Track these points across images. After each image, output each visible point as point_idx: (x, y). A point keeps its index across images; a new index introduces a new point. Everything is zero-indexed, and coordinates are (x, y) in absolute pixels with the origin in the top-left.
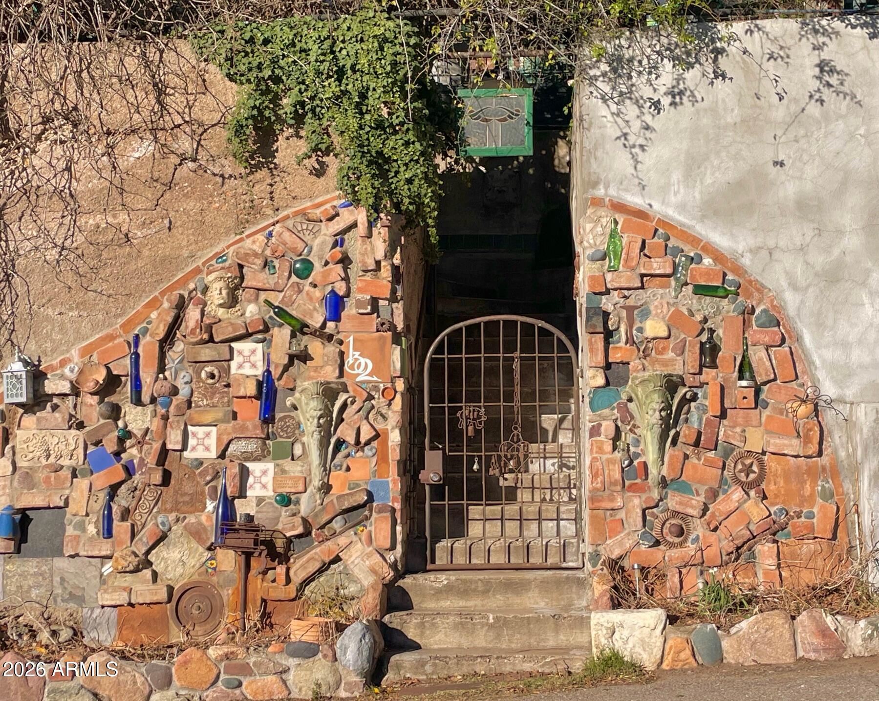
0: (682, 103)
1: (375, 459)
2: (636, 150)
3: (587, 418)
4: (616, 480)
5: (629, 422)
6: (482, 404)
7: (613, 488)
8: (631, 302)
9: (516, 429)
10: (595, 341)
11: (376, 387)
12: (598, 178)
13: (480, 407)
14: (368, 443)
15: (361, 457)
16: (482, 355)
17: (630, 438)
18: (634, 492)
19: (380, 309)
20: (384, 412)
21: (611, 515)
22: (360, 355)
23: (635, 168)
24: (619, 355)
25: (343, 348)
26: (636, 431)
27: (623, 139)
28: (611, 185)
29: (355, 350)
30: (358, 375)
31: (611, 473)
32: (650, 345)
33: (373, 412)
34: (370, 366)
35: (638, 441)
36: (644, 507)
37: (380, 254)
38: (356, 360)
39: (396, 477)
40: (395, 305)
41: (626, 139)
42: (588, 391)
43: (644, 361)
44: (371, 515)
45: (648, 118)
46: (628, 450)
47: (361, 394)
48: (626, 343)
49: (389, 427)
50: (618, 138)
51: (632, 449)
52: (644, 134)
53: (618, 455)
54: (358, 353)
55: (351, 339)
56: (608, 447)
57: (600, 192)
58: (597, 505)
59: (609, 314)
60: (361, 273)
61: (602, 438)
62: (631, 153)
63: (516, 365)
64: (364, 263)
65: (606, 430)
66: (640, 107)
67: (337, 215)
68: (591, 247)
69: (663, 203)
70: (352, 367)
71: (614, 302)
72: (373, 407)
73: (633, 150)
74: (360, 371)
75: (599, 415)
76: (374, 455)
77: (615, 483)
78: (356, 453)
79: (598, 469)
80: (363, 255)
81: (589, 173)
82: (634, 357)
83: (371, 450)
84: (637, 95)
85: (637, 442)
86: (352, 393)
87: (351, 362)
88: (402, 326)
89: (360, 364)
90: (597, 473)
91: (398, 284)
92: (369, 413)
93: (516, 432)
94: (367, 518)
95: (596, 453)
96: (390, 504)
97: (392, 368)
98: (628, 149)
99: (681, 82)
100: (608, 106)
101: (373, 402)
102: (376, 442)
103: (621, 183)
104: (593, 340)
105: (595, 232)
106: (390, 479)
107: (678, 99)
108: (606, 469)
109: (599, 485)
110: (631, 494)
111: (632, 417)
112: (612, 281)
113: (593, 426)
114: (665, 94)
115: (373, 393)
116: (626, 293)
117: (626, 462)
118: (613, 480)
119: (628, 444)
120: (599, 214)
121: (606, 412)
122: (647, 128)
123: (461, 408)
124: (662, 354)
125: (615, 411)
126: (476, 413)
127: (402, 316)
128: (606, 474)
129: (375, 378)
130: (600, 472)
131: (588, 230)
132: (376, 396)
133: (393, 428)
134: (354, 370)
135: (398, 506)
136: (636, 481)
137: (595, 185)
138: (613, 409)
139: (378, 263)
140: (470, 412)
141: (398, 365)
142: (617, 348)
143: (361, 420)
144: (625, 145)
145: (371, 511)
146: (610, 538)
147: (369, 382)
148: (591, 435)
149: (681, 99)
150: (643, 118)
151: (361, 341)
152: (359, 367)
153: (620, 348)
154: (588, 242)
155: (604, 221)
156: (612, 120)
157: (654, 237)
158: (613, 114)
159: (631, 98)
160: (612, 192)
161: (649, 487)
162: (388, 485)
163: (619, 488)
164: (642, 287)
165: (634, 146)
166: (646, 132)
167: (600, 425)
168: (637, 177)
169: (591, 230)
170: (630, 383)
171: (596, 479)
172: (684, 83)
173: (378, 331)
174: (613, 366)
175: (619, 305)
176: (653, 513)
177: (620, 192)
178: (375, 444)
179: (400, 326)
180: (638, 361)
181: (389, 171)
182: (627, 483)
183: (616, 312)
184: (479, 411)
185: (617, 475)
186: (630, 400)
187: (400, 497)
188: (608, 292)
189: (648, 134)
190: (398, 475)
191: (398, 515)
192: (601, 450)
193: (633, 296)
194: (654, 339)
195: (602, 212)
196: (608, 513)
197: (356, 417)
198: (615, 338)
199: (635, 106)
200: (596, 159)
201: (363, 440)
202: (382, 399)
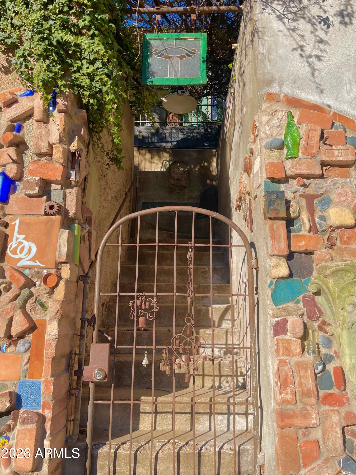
0: (351, 23)
1: (26, 356)
2: (313, 60)
3: (271, 312)
4: (309, 390)
5: (318, 318)
6: (154, 294)
7: (306, 400)
8: (310, 191)
9: (189, 321)
10: (277, 228)
11: (39, 273)
12: (272, 77)
13: (152, 297)
14: (21, 336)
15: (12, 352)
16: (156, 244)
17: (320, 336)
18: (330, 405)
19: (53, 193)
20: (44, 300)
21: (304, 435)
22: (24, 239)
23: (313, 75)
24: (303, 243)
25: (7, 231)
26: (327, 329)
27: (299, 50)
28: (286, 84)
29: (20, 233)
30: (21, 259)
31: (303, 381)
32: (334, 235)
33: (31, 301)
34: (34, 249)
35: (330, 341)
36: (344, 424)
37: (54, 137)
38: (20, 243)
39: (49, 378)
40: (68, 191)
41: (302, 50)
42: (269, 282)
43: (330, 251)
44: (15, 425)
45: (321, 34)
46: (319, 351)
47: (18, 280)
48: (310, 231)
49: (48, 318)
50: (294, 49)
51: (323, 350)
52: (319, 47)
53: (309, 358)
54: (23, 236)
55: (17, 221)
56: (296, 347)
57: (275, 89)
58: (287, 421)
59: (290, 202)
60: (36, 158)
61: (288, 336)
62: (308, 62)
63: (191, 255)
64: (37, 146)
65: (293, 328)
66: (313, 24)
67: (16, 101)
68: (268, 137)
69: (337, 99)
70: (14, 252)
71: (294, 189)
72: (31, 295)
73: (310, 60)
74: (22, 256)
75: (284, 309)
76: (26, 351)
77: (307, 394)
78: (7, 347)
79: (287, 376)
80: (37, 138)
81: (264, 74)
82: (319, 246)
83: (23, 345)
84: (309, 15)
85: (329, 343)
86: (8, 279)
87: (14, 246)
88: (74, 211)
89: (23, 248)
90: (286, 380)
91: (73, 168)
92: (26, 302)
93: (188, 324)
94: (10, 429)
95: (283, 354)
96: (40, 411)
97: (57, 253)
98: (304, 59)
99: (349, 7)
100: (284, 23)
101: (33, 289)
102: (31, 335)
103: (295, 82)
104: (275, 226)
105: (271, 124)
106: (42, 380)
107: (347, 19)
108: (296, 375)
109: (289, 397)
110: (327, 408)
111: (321, 313)
112: (293, 167)
113: (278, 322)
114: (335, 15)
115: (35, 280)
116: (306, 181)
117: (320, 368)
118: (305, 389)
119: (318, 344)
120: (274, 108)
121: (290, 305)
122: (321, 41)
123: (132, 297)
124: (348, 244)
125: (301, 305)
126: (147, 303)
127: (75, 201)
128: (297, 381)
129: (38, 264)
130: (290, 379)
131: (264, 122)
132: (37, 283)
133: (51, 320)
134: (17, 254)
135: (48, 414)
136: (331, 391)
137: (270, 83)
138: (298, 302)
139: (51, 146)
140: (142, 302)
141: (64, 250)
142: (299, 236)
143: (14, 308)
144: (301, 55)
145: (15, 419)
146: (305, 466)
147: (31, 268)
148: (276, 333)
149: (350, 19)
150: (317, 33)
151: (28, 224)
152: (21, 252)
153: (303, 236)
154: (265, 132)
155: (280, 114)
156: (288, 34)
157: (332, 128)
158: (289, 29)
159: (304, 18)
160: (287, 90)
161: (348, 399)
162: (40, 387)
163: (313, 400)
164: (322, 176)
165: (310, 56)
166: (321, 45)
167: (285, 321)
168: (315, 82)
169: (267, 122)
170: (315, 273)
171: (285, 388)
172: (352, 8)
173: (46, 214)
174: (295, 255)
175: (298, 194)
176: (352, 430)
177: (294, 90)
178: (29, 337)
179: (72, 211)
180: (323, 250)
181: (72, 66)
182: (322, 393)
183: (296, 200)
184: (151, 302)
185: (310, 384)
186: (318, 293)
187: (51, 403)
188: (286, 180)
189: (322, 46)
190: (52, 376)
191: (48, 426)
192: (288, 351)
193: (313, 185)
194: (338, 228)
195: (278, 107)
196: (300, 432)
197: (9, 306)
198: (296, 226)
199: (309, 25)
200: (269, 61)
201: (14, 333)
202: (43, 287)
